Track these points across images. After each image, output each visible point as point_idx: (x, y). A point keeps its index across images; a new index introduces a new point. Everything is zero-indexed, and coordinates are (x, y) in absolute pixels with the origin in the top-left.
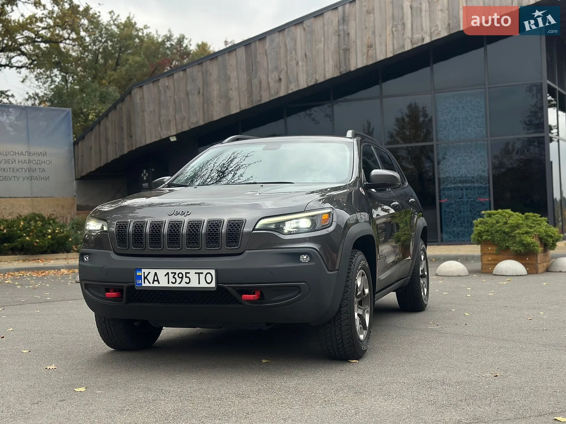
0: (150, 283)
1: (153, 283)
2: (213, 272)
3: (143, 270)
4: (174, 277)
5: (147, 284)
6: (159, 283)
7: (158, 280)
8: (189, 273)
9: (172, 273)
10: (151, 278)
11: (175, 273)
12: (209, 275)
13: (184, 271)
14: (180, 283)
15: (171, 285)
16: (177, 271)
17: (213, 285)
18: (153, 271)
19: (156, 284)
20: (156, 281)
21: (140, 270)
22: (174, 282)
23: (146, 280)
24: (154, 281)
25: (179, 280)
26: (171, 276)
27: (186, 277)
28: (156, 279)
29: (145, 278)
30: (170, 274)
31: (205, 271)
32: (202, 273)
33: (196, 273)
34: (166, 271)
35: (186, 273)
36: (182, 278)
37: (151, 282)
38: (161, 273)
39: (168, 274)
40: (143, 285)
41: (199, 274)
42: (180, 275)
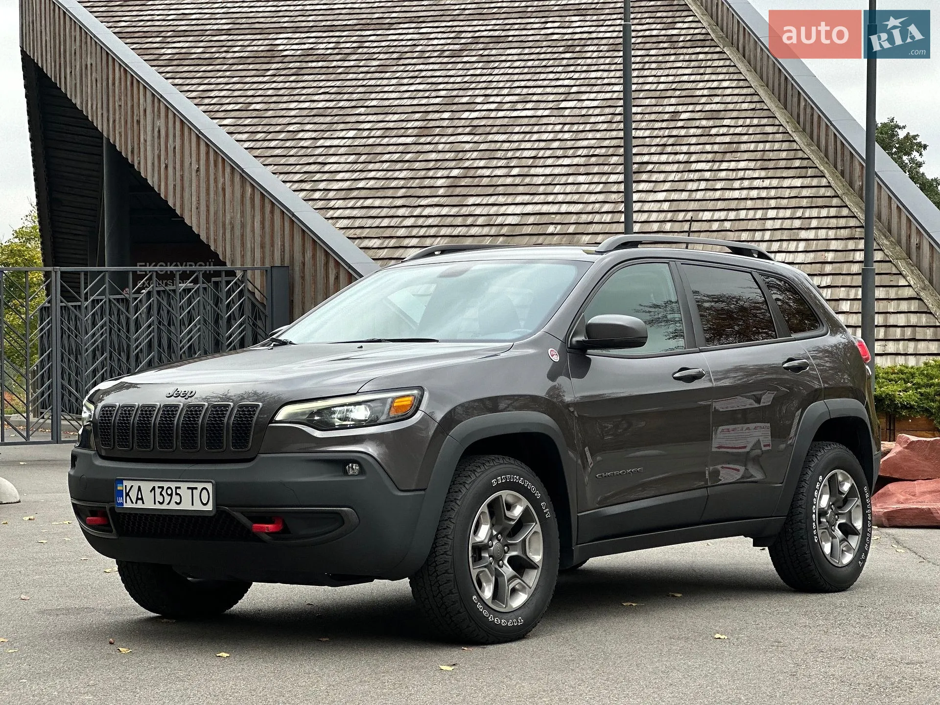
0: (132, 503)
1: (136, 503)
2: (209, 486)
3: (125, 483)
4: (161, 494)
5: (128, 505)
6: (143, 503)
7: (142, 499)
8: (179, 488)
9: (159, 487)
10: (133, 494)
11: (163, 488)
12: (204, 492)
13: (173, 485)
14: (168, 504)
15: (158, 506)
16: (166, 485)
17: (209, 507)
18: (136, 484)
19: (140, 505)
20: (140, 499)
21: (121, 481)
22: (161, 501)
23: (128, 497)
24: (138, 499)
25: (167, 498)
26: (158, 491)
27: (177, 494)
28: (140, 497)
29: (127, 494)
30: (156, 489)
31: (200, 486)
32: (196, 488)
33: (188, 488)
34: (151, 484)
35: (177, 488)
36: (171, 495)
37: (134, 502)
38: (146, 486)
39: (154, 488)
40: (125, 506)
41: (192, 489)
42: (169, 492)
